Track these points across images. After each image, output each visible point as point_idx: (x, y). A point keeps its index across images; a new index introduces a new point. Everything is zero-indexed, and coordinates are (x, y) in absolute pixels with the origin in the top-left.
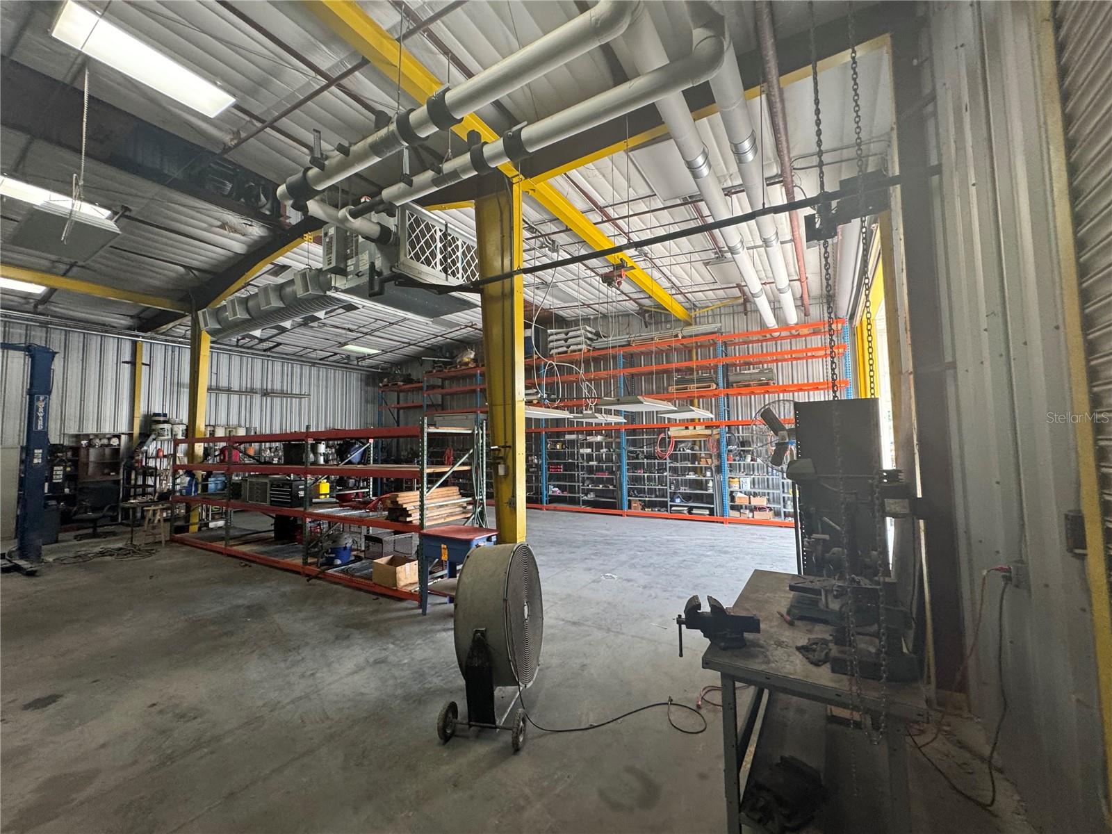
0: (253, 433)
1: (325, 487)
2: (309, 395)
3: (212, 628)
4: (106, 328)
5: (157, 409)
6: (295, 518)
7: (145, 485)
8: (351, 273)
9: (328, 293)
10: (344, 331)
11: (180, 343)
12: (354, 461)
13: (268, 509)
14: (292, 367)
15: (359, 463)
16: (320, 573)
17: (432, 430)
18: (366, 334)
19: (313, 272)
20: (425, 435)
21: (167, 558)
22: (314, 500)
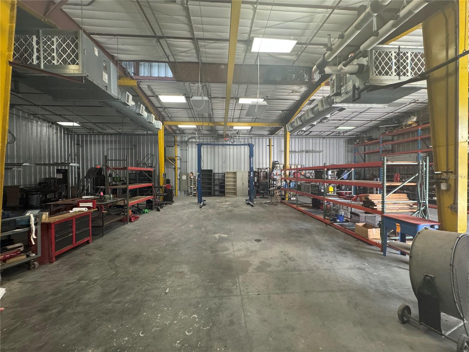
0: (303, 167)
1: (331, 189)
2: (323, 151)
3: (295, 233)
4: (263, 136)
5: (276, 160)
6: (320, 200)
7: (274, 184)
8: (343, 93)
9: (333, 105)
10: (337, 121)
11: (281, 137)
12: (344, 178)
13: (310, 195)
14: (316, 140)
15: (347, 179)
16: (331, 223)
17: (390, 163)
18: (348, 120)
19: (325, 98)
20: (385, 166)
21: (281, 208)
22: (327, 194)
